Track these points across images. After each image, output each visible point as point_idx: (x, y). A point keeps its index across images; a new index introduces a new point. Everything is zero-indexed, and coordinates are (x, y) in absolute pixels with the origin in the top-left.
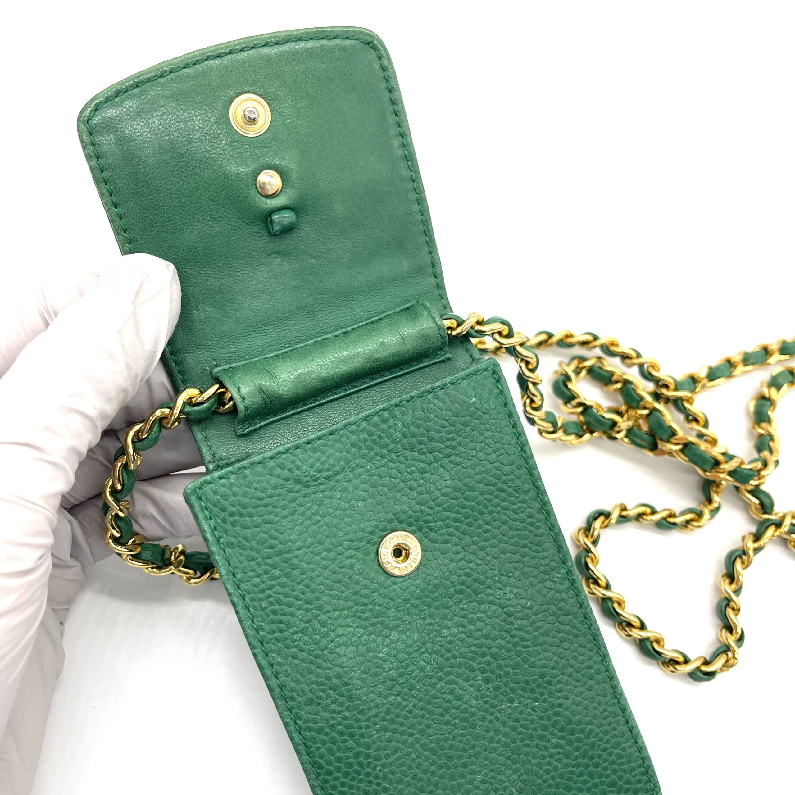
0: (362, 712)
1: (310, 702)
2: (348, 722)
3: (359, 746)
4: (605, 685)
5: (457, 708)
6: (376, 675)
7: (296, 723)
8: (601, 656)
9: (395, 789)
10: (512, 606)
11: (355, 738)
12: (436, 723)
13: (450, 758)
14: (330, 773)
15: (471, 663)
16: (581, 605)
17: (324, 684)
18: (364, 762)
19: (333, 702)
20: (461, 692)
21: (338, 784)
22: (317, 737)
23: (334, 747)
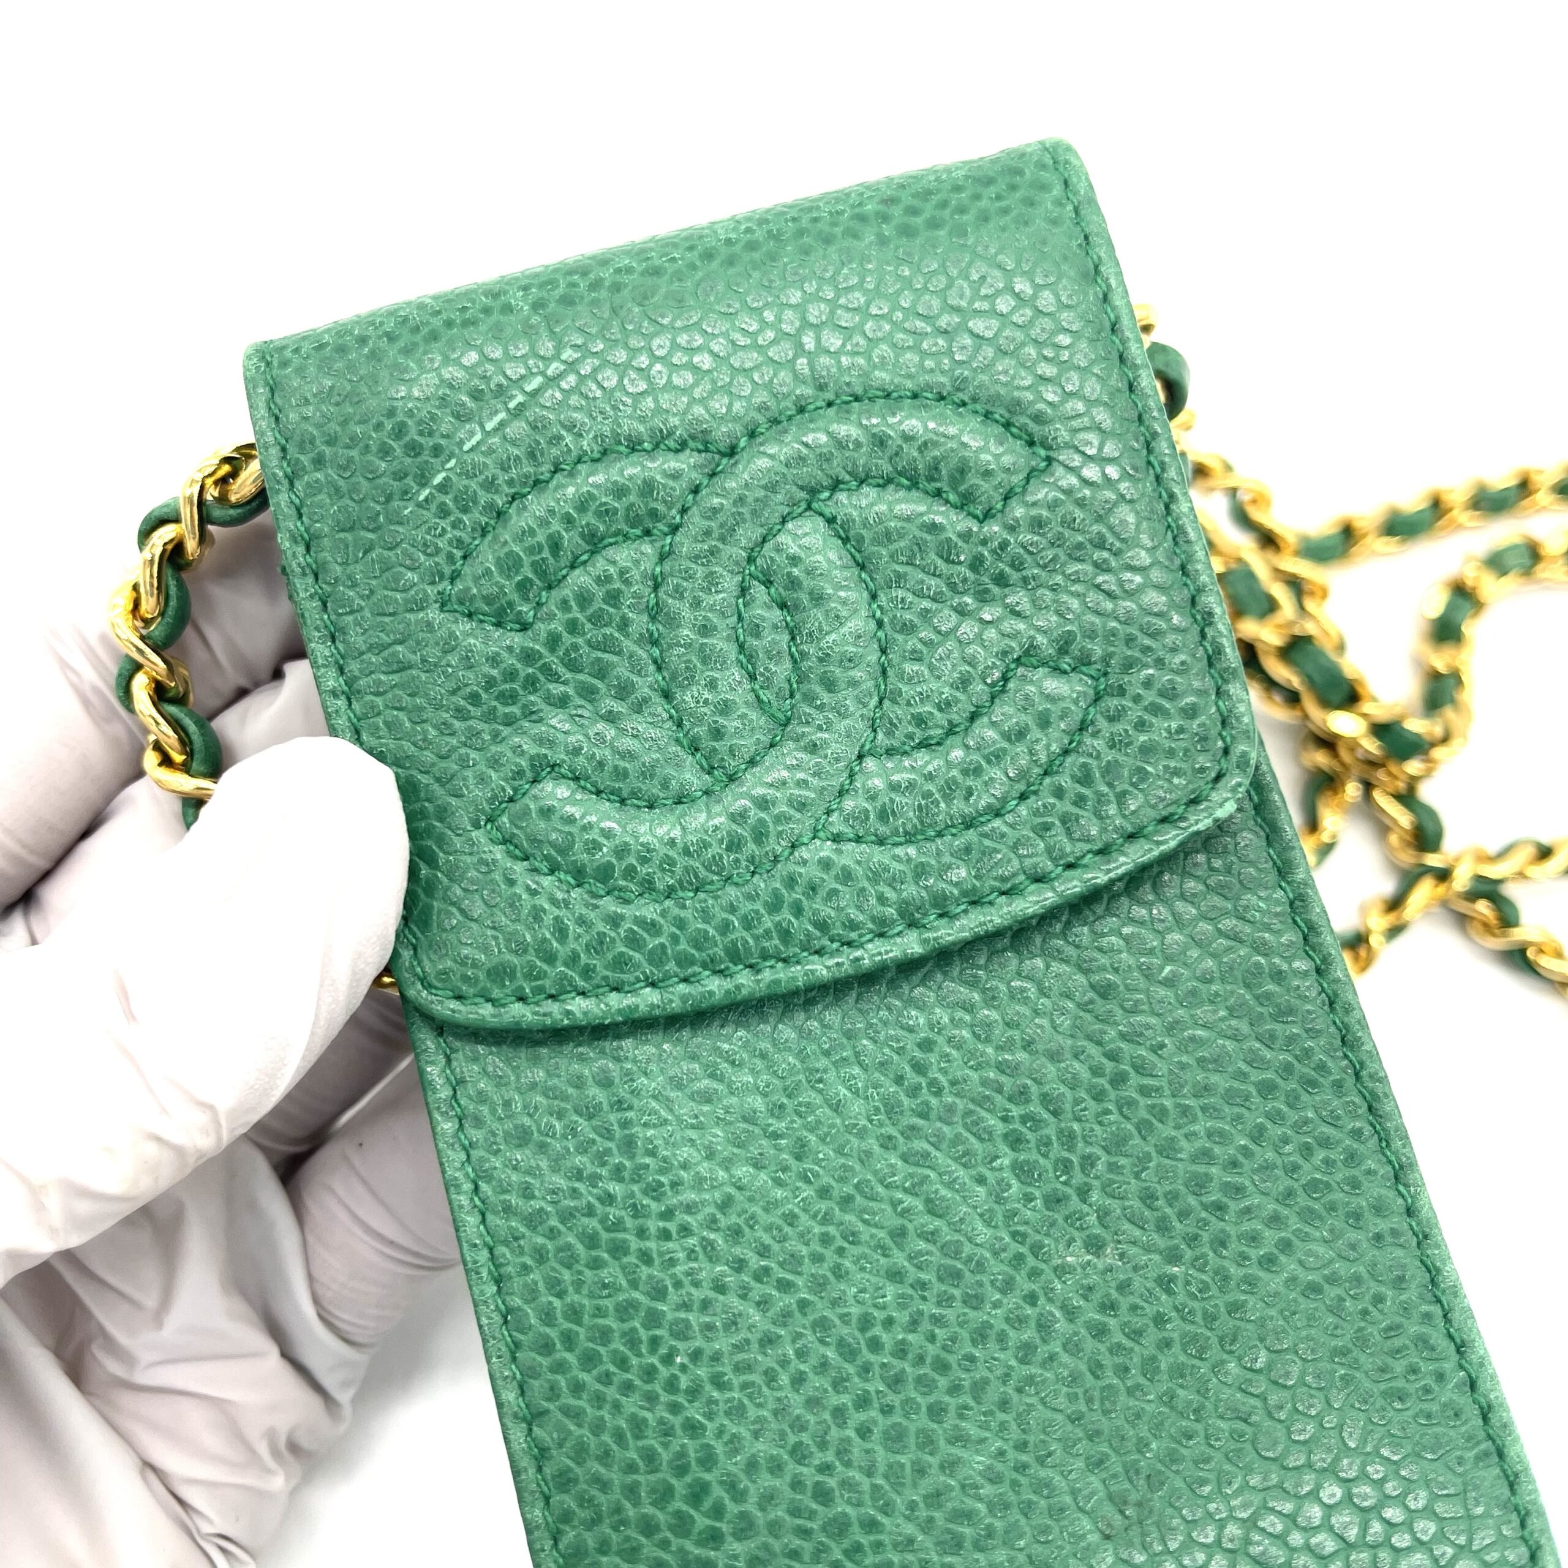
0: (655, 1191)
1: (522, 1138)
2: (613, 1212)
3: (634, 1284)
4: (1399, 1252)
5: (931, 1237)
6: (707, 1097)
7: (476, 1189)
8: (1390, 1162)
9: (720, 1432)
10: (1116, 970)
11: (625, 1260)
12: (863, 1269)
13: (896, 1382)
14: (546, 1348)
15: (983, 1114)
16: (1331, 1004)
17: (566, 1098)
18: (644, 1334)
19: (582, 1149)
20: (944, 1192)
21: (563, 1384)
22: (523, 1236)
23: (567, 1276)
